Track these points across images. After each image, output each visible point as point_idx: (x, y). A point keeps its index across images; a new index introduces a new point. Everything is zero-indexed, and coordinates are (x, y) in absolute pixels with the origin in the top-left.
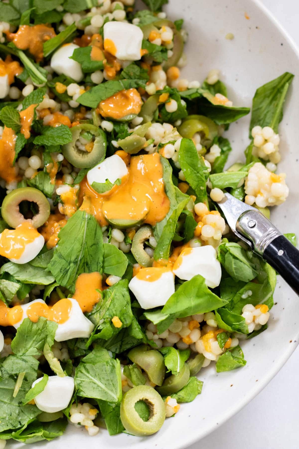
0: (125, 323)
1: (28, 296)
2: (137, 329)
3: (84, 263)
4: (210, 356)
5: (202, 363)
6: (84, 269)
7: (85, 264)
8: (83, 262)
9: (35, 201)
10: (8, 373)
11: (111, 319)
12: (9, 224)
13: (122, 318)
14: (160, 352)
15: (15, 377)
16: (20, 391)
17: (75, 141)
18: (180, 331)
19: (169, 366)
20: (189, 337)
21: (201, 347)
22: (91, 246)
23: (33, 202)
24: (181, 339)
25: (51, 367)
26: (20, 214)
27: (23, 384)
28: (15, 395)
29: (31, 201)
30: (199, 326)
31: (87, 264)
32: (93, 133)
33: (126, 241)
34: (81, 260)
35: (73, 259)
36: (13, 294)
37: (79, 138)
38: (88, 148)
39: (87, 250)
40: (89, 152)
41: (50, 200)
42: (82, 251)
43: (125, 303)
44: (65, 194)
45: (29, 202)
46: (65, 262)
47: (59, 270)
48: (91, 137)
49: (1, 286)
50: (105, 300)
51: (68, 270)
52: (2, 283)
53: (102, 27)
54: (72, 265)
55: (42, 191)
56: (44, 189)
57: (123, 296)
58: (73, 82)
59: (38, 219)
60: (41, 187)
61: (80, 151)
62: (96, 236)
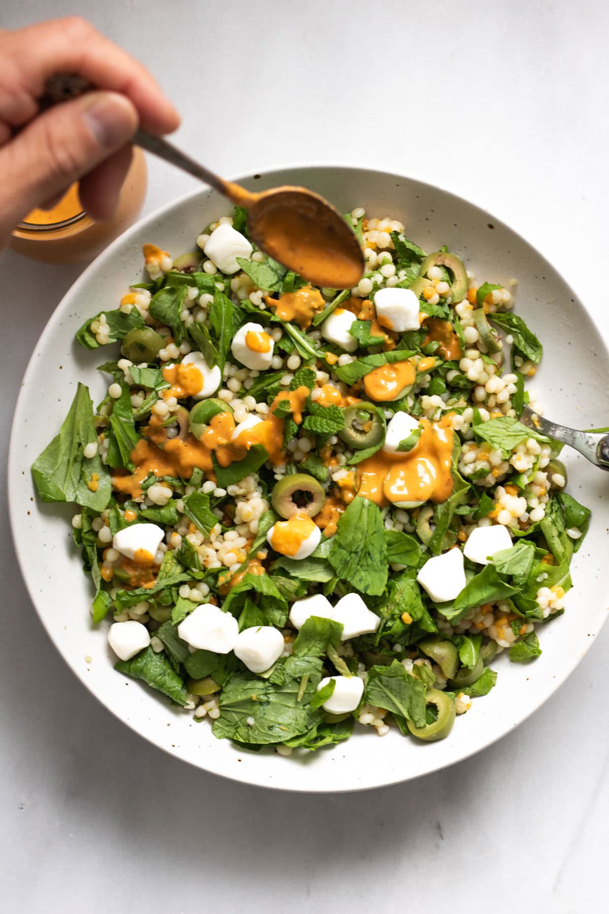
0: (415, 617)
1: (306, 592)
2: (429, 622)
3: (366, 553)
4: (503, 643)
5: (496, 650)
6: (366, 559)
7: (367, 555)
8: (364, 551)
9: (309, 490)
10: (291, 676)
11: (401, 615)
12: (282, 516)
13: (413, 613)
14: (453, 643)
15: (299, 680)
16: (305, 693)
17: (351, 421)
18: (473, 618)
19: (465, 659)
20: (482, 623)
21: (493, 632)
22: (372, 535)
23: (307, 491)
24: (473, 625)
25: (336, 667)
26: (294, 504)
27: (307, 686)
28: (299, 700)
29: (305, 490)
30: (492, 609)
31: (369, 554)
32: (370, 412)
33: (410, 521)
34: (362, 550)
35: (354, 549)
36: (291, 593)
37: (355, 417)
38: (366, 428)
39: (368, 539)
40: (368, 432)
41: (324, 485)
42: (363, 541)
43: (415, 596)
44: (342, 480)
45: (303, 491)
46: (345, 552)
47: (339, 561)
48: (368, 416)
49: (277, 584)
50: (392, 593)
51: (349, 561)
52: (278, 580)
53: (371, 293)
54: (353, 555)
55: (315, 476)
56: (316, 474)
57: (412, 588)
58: (344, 352)
59: (313, 508)
60: (313, 471)
61: (357, 431)
62: (377, 523)
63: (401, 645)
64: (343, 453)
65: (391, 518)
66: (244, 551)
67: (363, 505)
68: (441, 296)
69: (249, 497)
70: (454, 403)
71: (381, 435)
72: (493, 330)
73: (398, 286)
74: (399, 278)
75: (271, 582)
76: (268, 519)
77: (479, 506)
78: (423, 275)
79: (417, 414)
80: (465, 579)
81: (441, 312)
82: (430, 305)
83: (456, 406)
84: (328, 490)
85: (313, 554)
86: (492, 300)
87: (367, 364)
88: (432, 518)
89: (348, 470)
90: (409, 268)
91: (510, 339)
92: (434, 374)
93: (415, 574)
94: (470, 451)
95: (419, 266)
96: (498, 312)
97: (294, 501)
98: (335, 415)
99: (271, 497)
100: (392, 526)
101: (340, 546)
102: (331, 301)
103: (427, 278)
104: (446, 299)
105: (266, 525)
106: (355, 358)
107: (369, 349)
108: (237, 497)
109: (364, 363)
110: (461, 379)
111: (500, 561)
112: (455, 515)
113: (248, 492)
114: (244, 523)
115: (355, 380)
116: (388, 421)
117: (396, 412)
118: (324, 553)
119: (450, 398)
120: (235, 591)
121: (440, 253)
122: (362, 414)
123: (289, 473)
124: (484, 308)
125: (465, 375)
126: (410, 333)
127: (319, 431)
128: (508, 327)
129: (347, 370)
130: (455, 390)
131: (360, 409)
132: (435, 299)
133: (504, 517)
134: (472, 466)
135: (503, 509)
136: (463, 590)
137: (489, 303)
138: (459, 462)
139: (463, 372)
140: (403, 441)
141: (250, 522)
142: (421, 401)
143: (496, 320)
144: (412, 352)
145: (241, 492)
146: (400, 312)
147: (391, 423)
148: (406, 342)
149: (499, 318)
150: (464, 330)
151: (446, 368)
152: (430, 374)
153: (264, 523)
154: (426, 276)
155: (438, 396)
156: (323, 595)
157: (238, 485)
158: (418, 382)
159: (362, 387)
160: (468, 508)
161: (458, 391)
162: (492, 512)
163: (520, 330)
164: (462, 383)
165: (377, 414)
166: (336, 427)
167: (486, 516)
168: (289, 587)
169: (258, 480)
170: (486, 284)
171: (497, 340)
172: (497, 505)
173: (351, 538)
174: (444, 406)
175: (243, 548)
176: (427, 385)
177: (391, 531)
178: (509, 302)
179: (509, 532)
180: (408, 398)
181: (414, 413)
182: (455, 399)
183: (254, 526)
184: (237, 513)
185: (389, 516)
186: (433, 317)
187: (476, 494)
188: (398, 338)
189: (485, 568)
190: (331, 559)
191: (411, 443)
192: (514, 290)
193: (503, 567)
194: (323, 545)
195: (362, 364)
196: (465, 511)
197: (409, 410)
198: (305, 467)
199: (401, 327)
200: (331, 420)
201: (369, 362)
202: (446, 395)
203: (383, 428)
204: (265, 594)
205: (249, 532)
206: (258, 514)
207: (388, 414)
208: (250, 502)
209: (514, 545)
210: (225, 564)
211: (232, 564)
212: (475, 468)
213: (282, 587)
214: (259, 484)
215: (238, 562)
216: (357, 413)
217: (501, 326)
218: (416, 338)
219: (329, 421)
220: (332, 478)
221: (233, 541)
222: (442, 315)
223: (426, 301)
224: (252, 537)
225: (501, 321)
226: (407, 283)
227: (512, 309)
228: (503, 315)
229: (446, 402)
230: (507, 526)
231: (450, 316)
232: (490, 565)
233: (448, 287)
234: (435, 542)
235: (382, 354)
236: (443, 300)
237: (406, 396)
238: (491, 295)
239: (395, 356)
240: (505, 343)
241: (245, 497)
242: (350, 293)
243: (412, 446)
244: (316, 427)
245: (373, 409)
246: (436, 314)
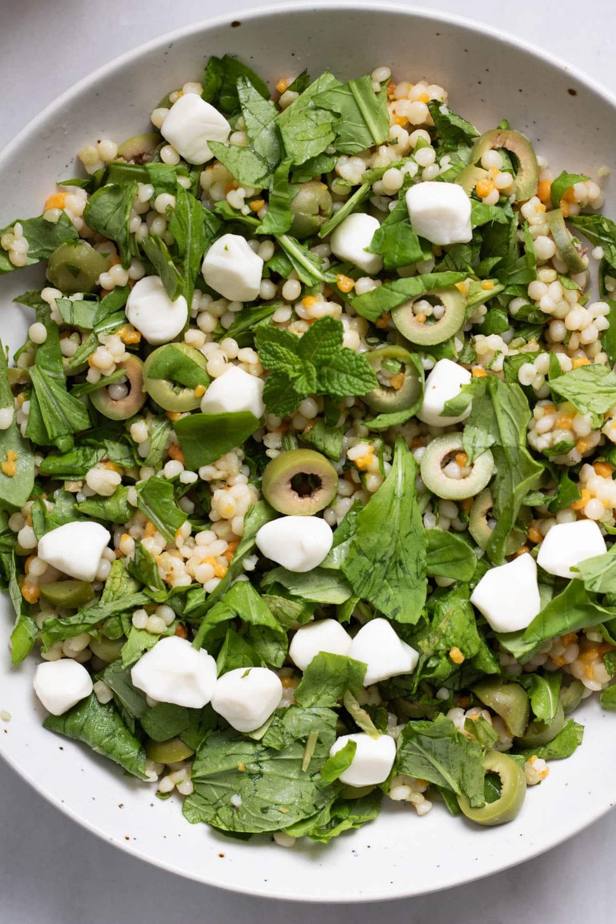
0: (469, 654)
1: (312, 618)
2: (488, 660)
3: (396, 563)
4: (592, 685)
5: (581, 694)
6: (397, 571)
7: (398, 565)
8: (393, 560)
9: (315, 474)
10: (293, 737)
11: (448, 652)
12: (278, 510)
13: (465, 647)
14: (522, 686)
15: (304, 741)
16: (312, 759)
17: (375, 373)
18: (550, 651)
19: (539, 711)
20: (562, 657)
21: (578, 670)
22: (406, 536)
23: (312, 475)
24: (550, 659)
25: (357, 722)
26: (293, 492)
27: (315, 749)
28: (304, 769)
29: (309, 473)
30: (577, 637)
31: (401, 564)
32: (401, 361)
33: (460, 516)
34: (391, 558)
35: (379, 556)
36: (292, 619)
37: (380, 369)
38: (395, 384)
39: (399, 543)
40: (398, 389)
41: (335, 463)
42: (393, 545)
43: (468, 623)
44: (362, 458)
45: (307, 475)
46: (367, 560)
47: (357, 573)
48: (399, 366)
49: (272, 606)
50: (435, 619)
51: (372, 573)
52: (273, 601)
53: (401, 189)
54: (377, 565)
55: (323, 452)
56: (325, 449)
57: (464, 612)
58: (364, 274)
59: (320, 498)
60: (320, 444)
61: (383, 387)
62: (413, 520)
63: (449, 689)
64: (363, 419)
65: (433, 512)
66: (223, 560)
67: (394, 495)
68: (502, 193)
69: (230, 482)
70: (522, 346)
71: (418, 394)
72: (575, 240)
73: (439, 179)
74: (440, 167)
75: (264, 605)
76: (259, 513)
77: (559, 493)
78: (476, 162)
79: (469, 362)
80: (539, 599)
81: (501, 215)
82: (487, 206)
83: (524, 350)
84: (342, 472)
85: (322, 563)
86: (574, 198)
87: (397, 291)
88: (490, 510)
89: (370, 444)
90: (456, 153)
91: (599, 252)
92: (491, 303)
93: (468, 592)
94: (545, 415)
95: (469, 150)
96: (581, 214)
97: (293, 488)
98: (361, 370)
99: (261, 481)
100: (434, 523)
101: (360, 552)
102: (345, 202)
103: (482, 167)
104: (509, 197)
105: (255, 523)
106: (379, 282)
107: (399, 271)
108: (213, 482)
109: (392, 290)
110: (531, 311)
111: (589, 574)
112: (524, 508)
113: (229, 475)
114: (224, 520)
115: (379, 314)
116: (428, 372)
117: (438, 360)
118: (336, 563)
119: (514, 338)
120: (210, 620)
121: (499, 131)
122: (390, 364)
123: (287, 448)
124: (562, 209)
125: (537, 305)
126: (457, 246)
128: (597, 236)
129: (367, 299)
130: (522, 326)
131: (386, 357)
132: (494, 197)
133: (593, 508)
134: (548, 437)
135: (593, 497)
136: (537, 617)
137: (569, 200)
138: (528, 431)
139: (533, 301)
140: (448, 402)
141: (232, 519)
142: (474, 343)
143: (578, 226)
144: (462, 275)
145: (218, 475)
146: (445, 216)
147: (431, 375)
148: (452, 259)
149: (584, 222)
150: (534, 240)
151: (509, 295)
152: (487, 304)
153: (251, 521)
154: (479, 165)
155: (497, 336)
156: (337, 620)
157: (214, 465)
158: (470, 316)
159: (390, 324)
160: (542, 495)
161: (525, 328)
162: (578, 502)
163: (613, 239)
164: (531, 316)
165: (412, 364)
167: (569, 508)
168: (289, 611)
169: (243, 458)
170: (565, 174)
171: (581, 254)
172: (584, 491)
173: (376, 541)
174: (507, 351)
175: (222, 555)
176: (482, 320)
177: (432, 530)
178: (597, 199)
179: (600, 528)
180: (456, 339)
181: (464, 361)
182: (520, 340)
183: (237, 524)
184: (213, 505)
185: (430, 508)
186: (490, 222)
187: (553, 475)
188: (440, 254)
189: (571, 582)
190: (348, 569)
191: (461, 404)
192: (604, 182)
193: (595, 582)
194: (336, 549)
195: (388, 291)
196: (537, 500)
197: (457, 357)
198: (310, 440)
199: (444, 238)
201: (400, 289)
202: (509, 334)
203: (421, 384)
204: (254, 623)
205: (231, 532)
206: (243, 507)
207: (427, 363)
208: (232, 489)
209: (608, 549)
210: (197, 579)
211: (207, 580)
212: (553, 440)
213: (278, 610)
214: (245, 462)
215: (216, 576)
216: (383, 363)
217: (585, 234)
218: (465, 254)
219: (351, 379)
220: (347, 456)
221: (208, 545)
222: (503, 220)
223: (480, 200)
224: (235, 540)
225: (586, 227)
226: (452, 175)
227: (600, 209)
228: (588, 218)
229: (508, 343)
230: (598, 522)
231: (514, 221)
232: (576, 580)
233: (512, 179)
234: (494, 547)
235: (418, 277)
236: (505, 199)
237: (453, 338)
238: (571, 190)
239: (437, 281)
240: (591, 258)
241: (225, 483)
242: (371, 189)
243: (463, 408)
244: (333, 388)
245: (406, 357)
246: (494, 219)
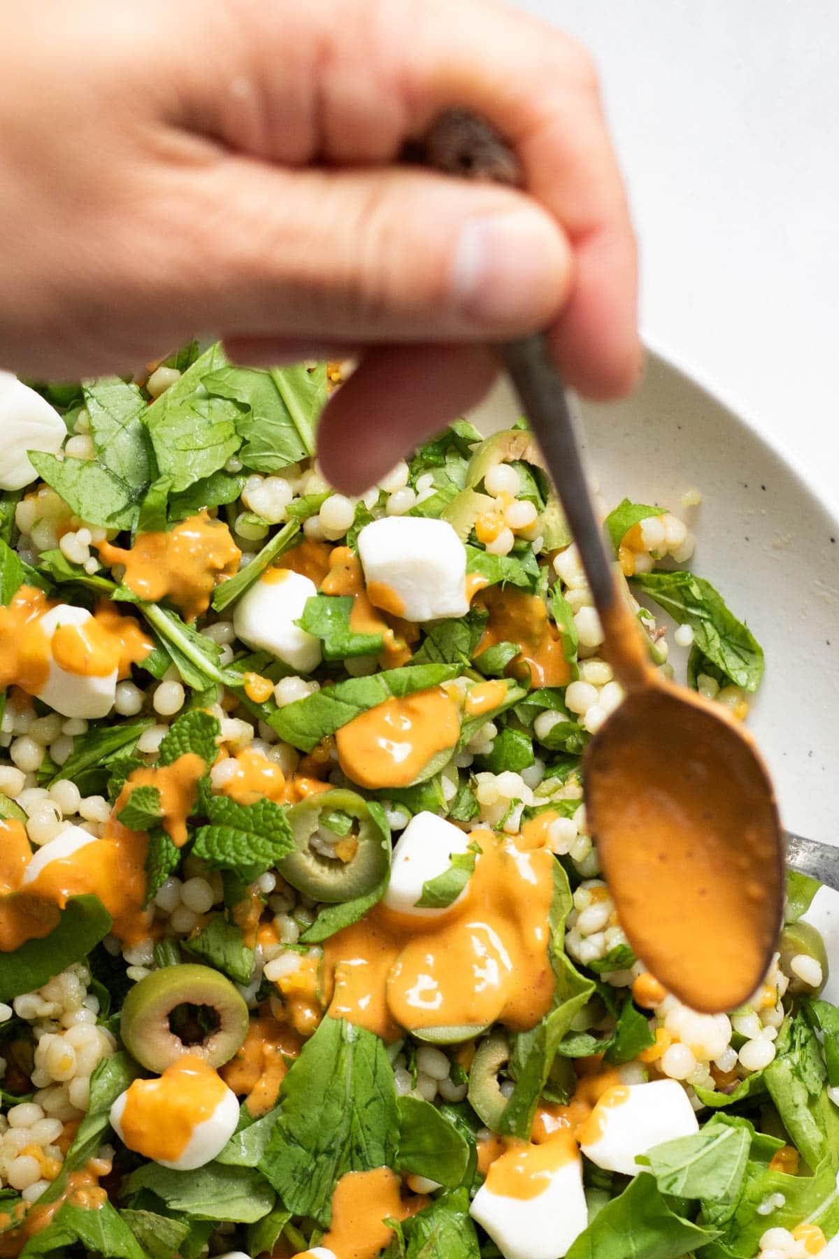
1: (206, 1248)
3: (351, 1150)
6: (352, 1162)
7: (354, 1152)
8: (347, 1147)
9: (209, 1004)
12: (149, 1068)
17: (308, 836)
22: (366, 1106)
23: (204, 1006)
26: (172, 1037)
29: (199, 1003)
31: (360, 1152)
32: (352, 814)
33: (453, 1075)
34: (343, 1145)
35: (324, 1143)
36: (171, 1249)
37: (316, 828)
38: (343, 854)
39: (356, 1117)
40: (348, 863)
41: (244, 989)
42: (345, 1123)
43: (467, 1252)
44: (289, 977)
45: (195, 1006)
46: (304, 1151)
47: (288, 1174)
48: (349, 824)
49: (137, 1228)
50: (412, 1245)
51: (312, 1172)
52: (140, 1220)
53: (352, 529)
54: (321, 1158)
55: (223, 970)
56: (227, 964)
57: (460, 1234)
58: (290, 672)
59: (220, 1046)
60: (219, 957)
61: (322, 860)
62: (376, 1079)
64: (291, 914)
65: (407, 1068)
66: (55, 1151)
67: (342, 1040)
68: (518, 536)
69: (66, 1021)
70: (555, 790)
71: (380, 871)
72: (644, 614)
73: (415, 513)
74: (417, 493)
75: (123, 1226)
76: (112, 1074)
77: (618, 1034)
78: (475, 484)
79: (467, 818)
80: (585, 1210)
81: (517, 572)
82: (493, 557)
83: (558, 797)
84: (255, 1003)
85: (220, 1155)
86: (642, 544)
87: (343, 701)
88: (504, 1065)
89: (302, 954)
90: (442, 470)
91: (686, 634)
92: (504, 721)
93: (466, 1200)
94: (592, 903)
95: (464, 464)
96: (655, 571)
97: (174, 1030)
98: (270, 824)
99: (119, 1020)
100: (409, 1085)
101: (289, 1138)
102: (257, 552)
103: (485, 493)
104: (530, 542)
105: (109, 1088)
106: (315, 685)
107: (349, 665)
108: (38, 1021)
109: (336, 699)
110: (571, 732)
111: (666, 1165)
112: (560, 1057)
113: (65, 1011)
114: (56, 1085)
115: (315, 739)
116: (396, 835)
117: (414, 814)
118: (248, 1156)
119: (544, 779)
120: (35, 1249)
121: (515, 432)
122: (334, 819)
123: (163, 963)
124: (623, 561)
125: (580, 723)
126: (445, 624)
127: (233, 862)
128: (681, 606)
129: (296, 715)
130: (558, 758)
131: (327, 809)
132: (505, 541)
133: (675, 1059)
134: (597, 940)
135: (675, 1041)
136: (582, 1236)
137: (634, 549)
138: (567, 930)
139: (574, 716)
140: (432, 884)
141: (70, 1081)
142: (475, 786)
143: (651, 591)
144: (451, 668)
145: (46, 1009)
146: (421, 573)
147: (403, 839)
148: (436, 645)
149: (659, 583)
150: (574, 614)
151: (535, 706)
152: (496, 721)
153: (102, 1085)
154: (481, 488)
155: (514, 775)
156: (247, 1252)
157: (39, 994)
158: (467, 741)
159: (334, 755)
160: (592, 1040)
161: (563, 762)
162: (649, 1049)
163: (709, 612)
164: (571, 741)
165: (370, 820)
166: (270, 851)
167: (635, 1060)
168: (165, 1236)
169: (88, 982)
170: (627, 503)
171: (654, 637)
172: (659, 1031)
173: (317, 1118)
174: (529, 799)
175: (53, 1144)
176: (488, 749)
177: (404, 1098)
178: (682, 545)
179: (690, 1096)
180: (444, 778)
181: (459, 816)
182: (555, 781)
183: (78, 1089)
184: (38, 1061)
185: (403, 1061)
186: (500, 584)
187: (609, 1005)
188: (416, 635)
189: (633, 1182)
190: (269, 1168)
191: (449, 887)
192: (692, 517)
193: (675, 1180)
194: (242, 1134)
195: (330, 700)
196: (583, 1047)
197: (446, 808)
198: (200, 949)
199: (422, 609)
200: (257, 833)
201: (349, 696)
202: (536, 770)
203: (385, 852)
204: (108, 1255)
205: (68, 1104)
206: (89, 1063)
207: (395, 818)
208: (68, 1033)
209: (700, 1128)
210: (12, 1182)
211: (29, 1184)
212: (606, 943)
213: (147, 1234)
214: (91, 991)
215: (42, 1178)
216: (322, 818)
217: (662, 604)
218: (460, 637)
219: (255, 839)
220: (264, 974)
221: (29, 1127)
222: (522, 580)
223: (482, 548)
224: (74, 1119)
225: (664, 593)
226: (437, 505)
227: (688, 562)
228: (667, 577)
229: (534, 788)
230: (685, 1084)
231: (540, 581)
232: (643, 1174)
233: (535, 512)
234: (512, 1123)
235: (379, 676)
236: (523, 544)
237: (438, 775)
238: (637, 530)
239: (410, 679)
240: (673, 644)
241: (57, 1023)
242: (302, 530)
243: (454, 895)
244: (222, 852)
245: (360, 808)
246: (507, 578)
